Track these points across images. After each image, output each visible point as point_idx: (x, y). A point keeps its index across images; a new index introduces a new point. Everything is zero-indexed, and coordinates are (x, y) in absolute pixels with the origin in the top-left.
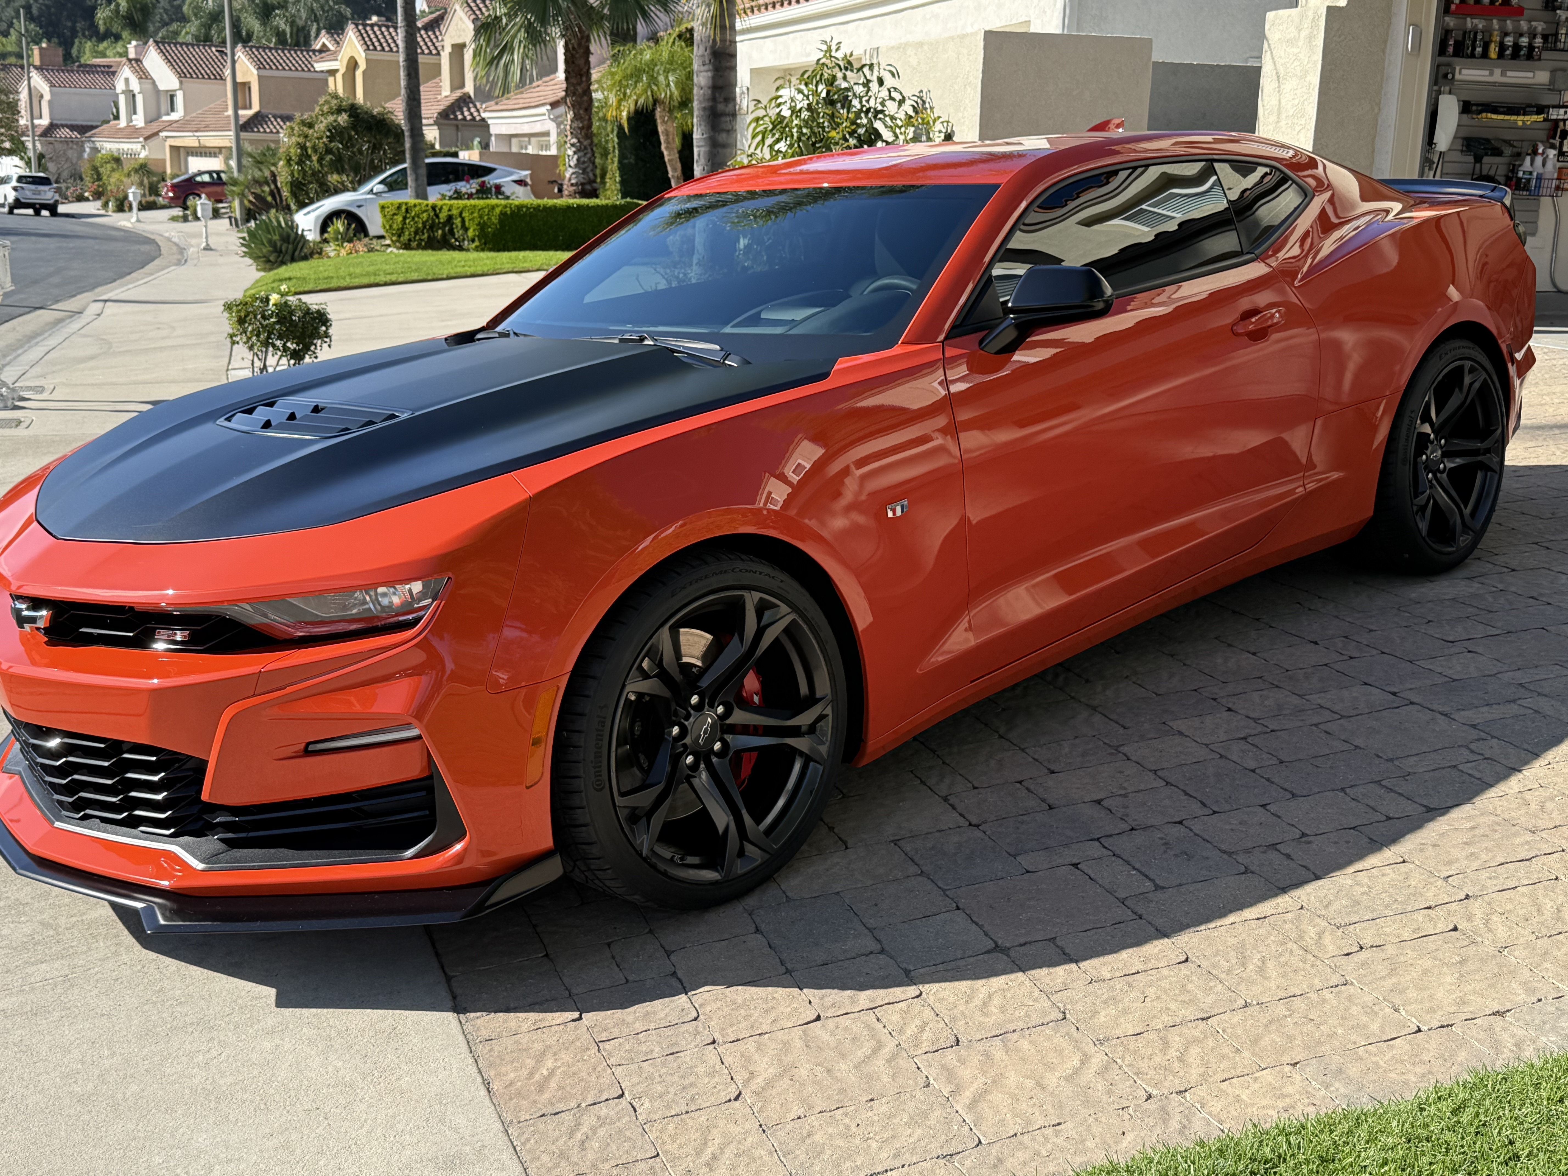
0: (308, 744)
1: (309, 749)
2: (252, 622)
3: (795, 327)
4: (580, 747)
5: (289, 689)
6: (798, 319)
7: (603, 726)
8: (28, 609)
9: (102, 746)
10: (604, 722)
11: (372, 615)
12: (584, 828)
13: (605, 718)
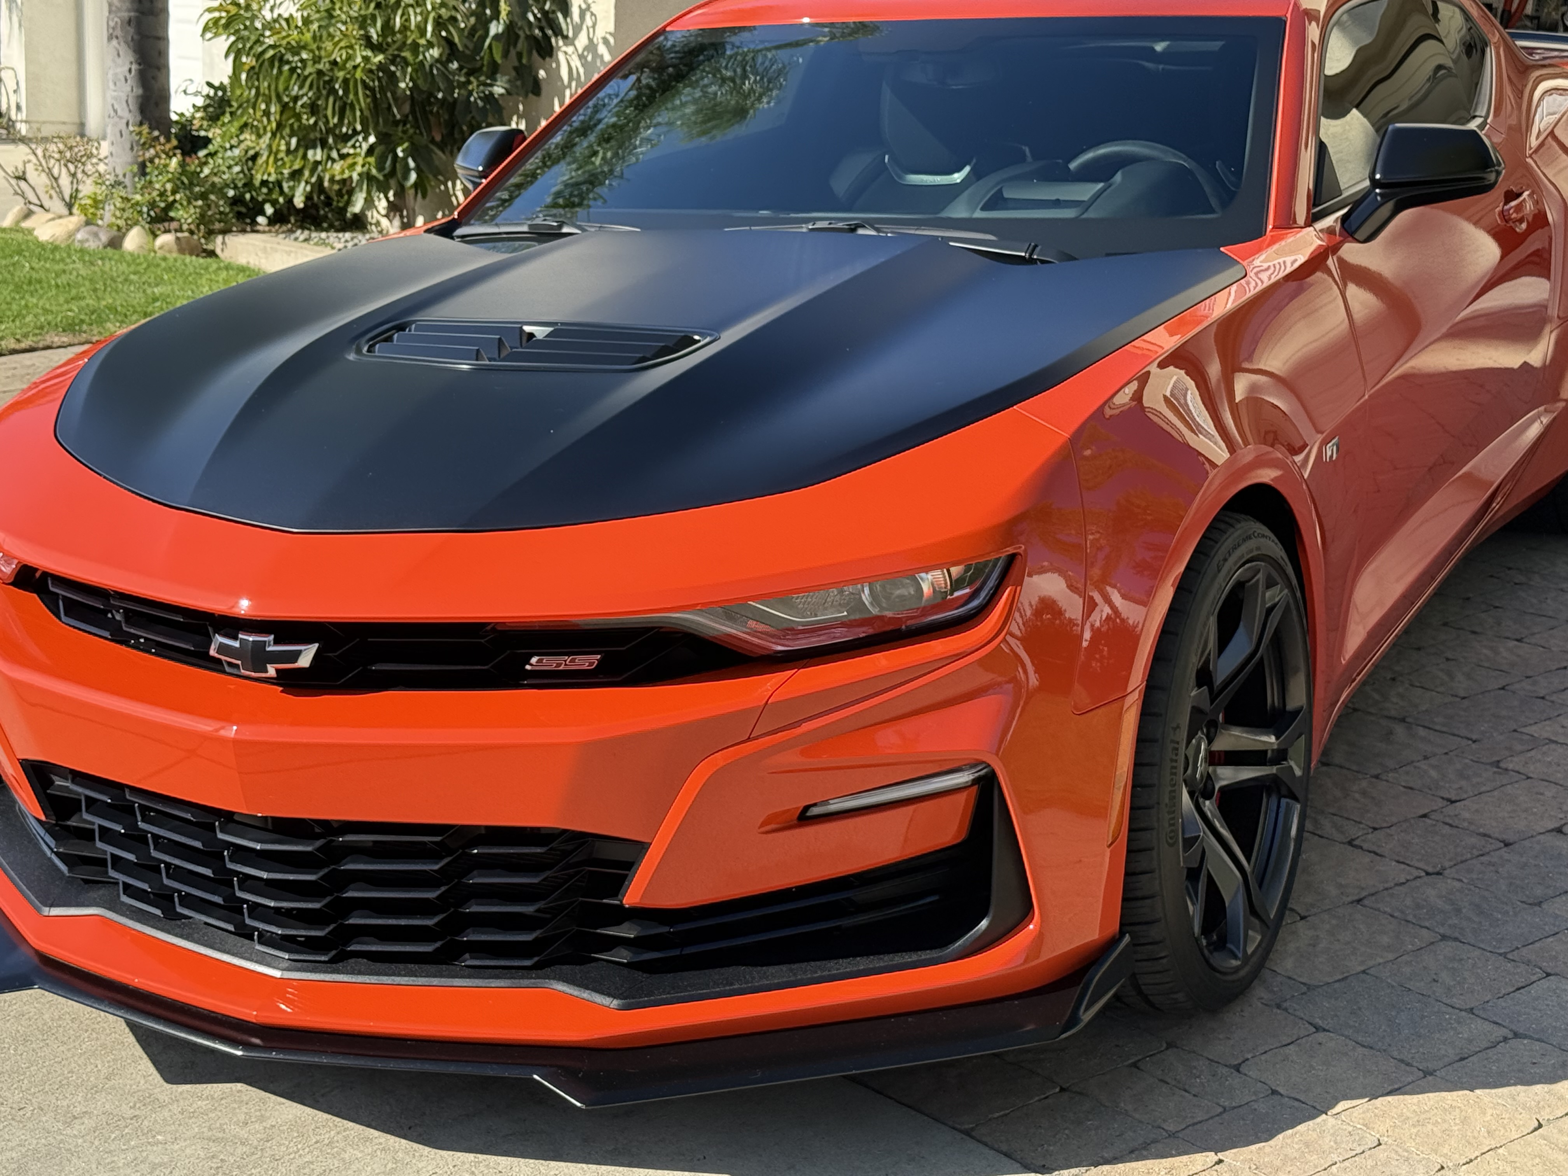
0: (807, 808)
1: (808, 814)
2: (712, 633)
3: (1087, 210)
4: (1154, 785)
5: (806, 727)
6: (1086, 198)
7: (1177, 755)
8: (277, 642)
9: (438, 839)
10: (1177, 749)
11: (871, 616)
12: (1148, 901)
13: (1178, 743)
